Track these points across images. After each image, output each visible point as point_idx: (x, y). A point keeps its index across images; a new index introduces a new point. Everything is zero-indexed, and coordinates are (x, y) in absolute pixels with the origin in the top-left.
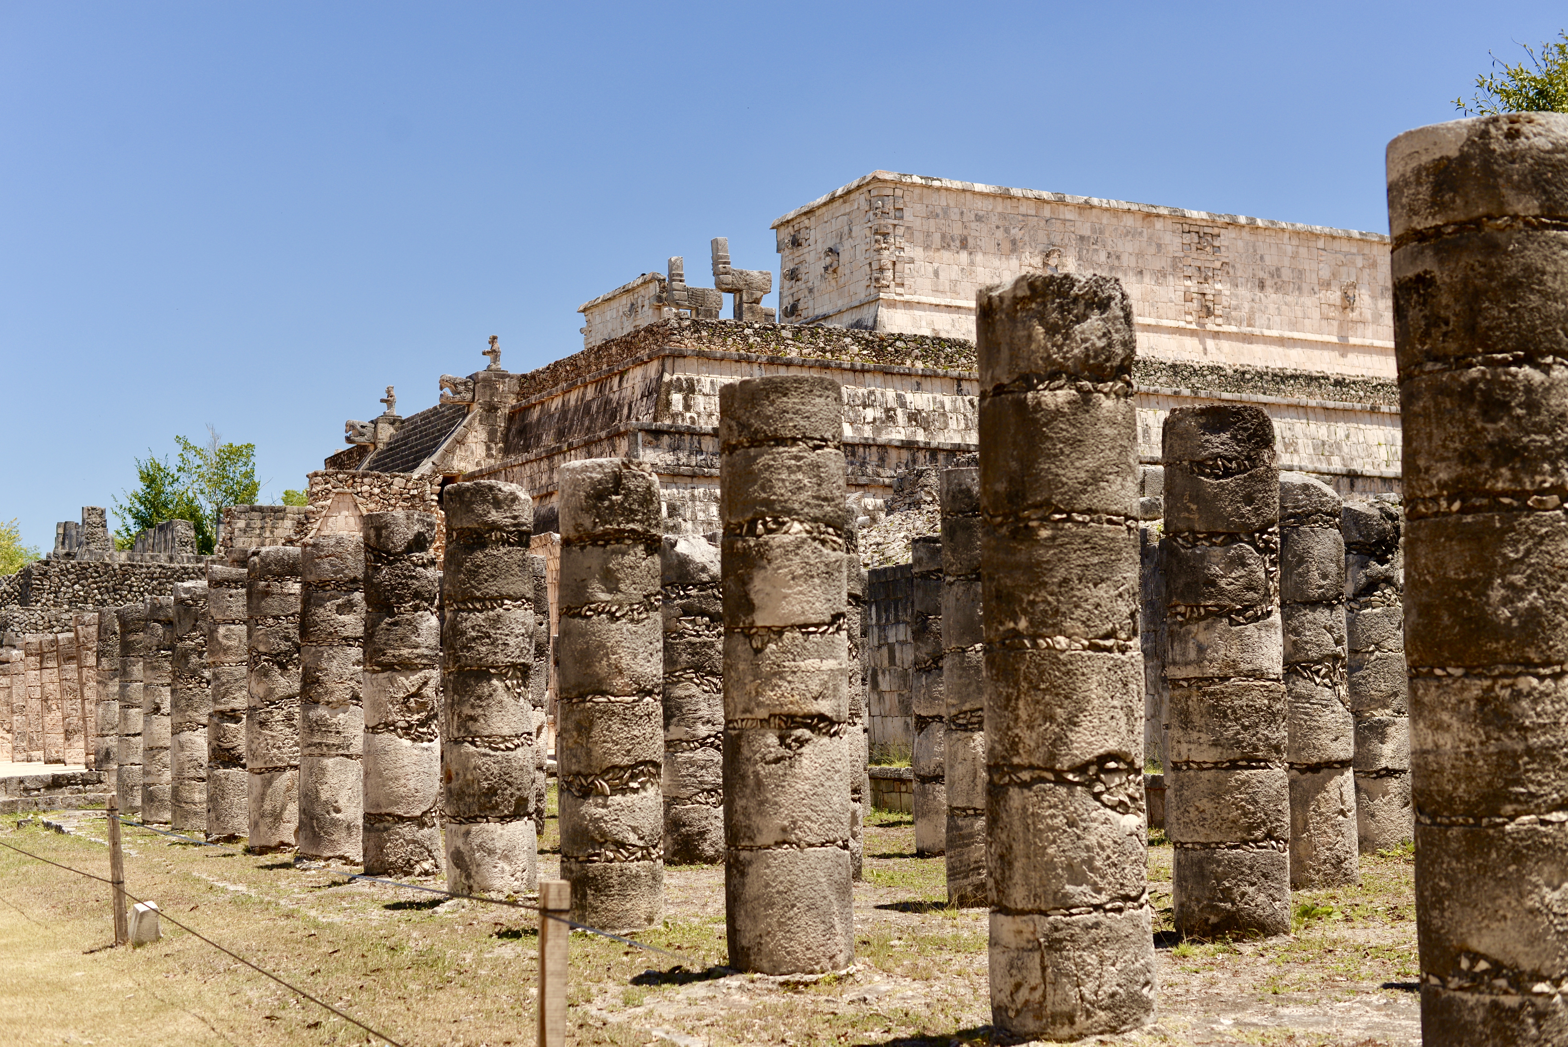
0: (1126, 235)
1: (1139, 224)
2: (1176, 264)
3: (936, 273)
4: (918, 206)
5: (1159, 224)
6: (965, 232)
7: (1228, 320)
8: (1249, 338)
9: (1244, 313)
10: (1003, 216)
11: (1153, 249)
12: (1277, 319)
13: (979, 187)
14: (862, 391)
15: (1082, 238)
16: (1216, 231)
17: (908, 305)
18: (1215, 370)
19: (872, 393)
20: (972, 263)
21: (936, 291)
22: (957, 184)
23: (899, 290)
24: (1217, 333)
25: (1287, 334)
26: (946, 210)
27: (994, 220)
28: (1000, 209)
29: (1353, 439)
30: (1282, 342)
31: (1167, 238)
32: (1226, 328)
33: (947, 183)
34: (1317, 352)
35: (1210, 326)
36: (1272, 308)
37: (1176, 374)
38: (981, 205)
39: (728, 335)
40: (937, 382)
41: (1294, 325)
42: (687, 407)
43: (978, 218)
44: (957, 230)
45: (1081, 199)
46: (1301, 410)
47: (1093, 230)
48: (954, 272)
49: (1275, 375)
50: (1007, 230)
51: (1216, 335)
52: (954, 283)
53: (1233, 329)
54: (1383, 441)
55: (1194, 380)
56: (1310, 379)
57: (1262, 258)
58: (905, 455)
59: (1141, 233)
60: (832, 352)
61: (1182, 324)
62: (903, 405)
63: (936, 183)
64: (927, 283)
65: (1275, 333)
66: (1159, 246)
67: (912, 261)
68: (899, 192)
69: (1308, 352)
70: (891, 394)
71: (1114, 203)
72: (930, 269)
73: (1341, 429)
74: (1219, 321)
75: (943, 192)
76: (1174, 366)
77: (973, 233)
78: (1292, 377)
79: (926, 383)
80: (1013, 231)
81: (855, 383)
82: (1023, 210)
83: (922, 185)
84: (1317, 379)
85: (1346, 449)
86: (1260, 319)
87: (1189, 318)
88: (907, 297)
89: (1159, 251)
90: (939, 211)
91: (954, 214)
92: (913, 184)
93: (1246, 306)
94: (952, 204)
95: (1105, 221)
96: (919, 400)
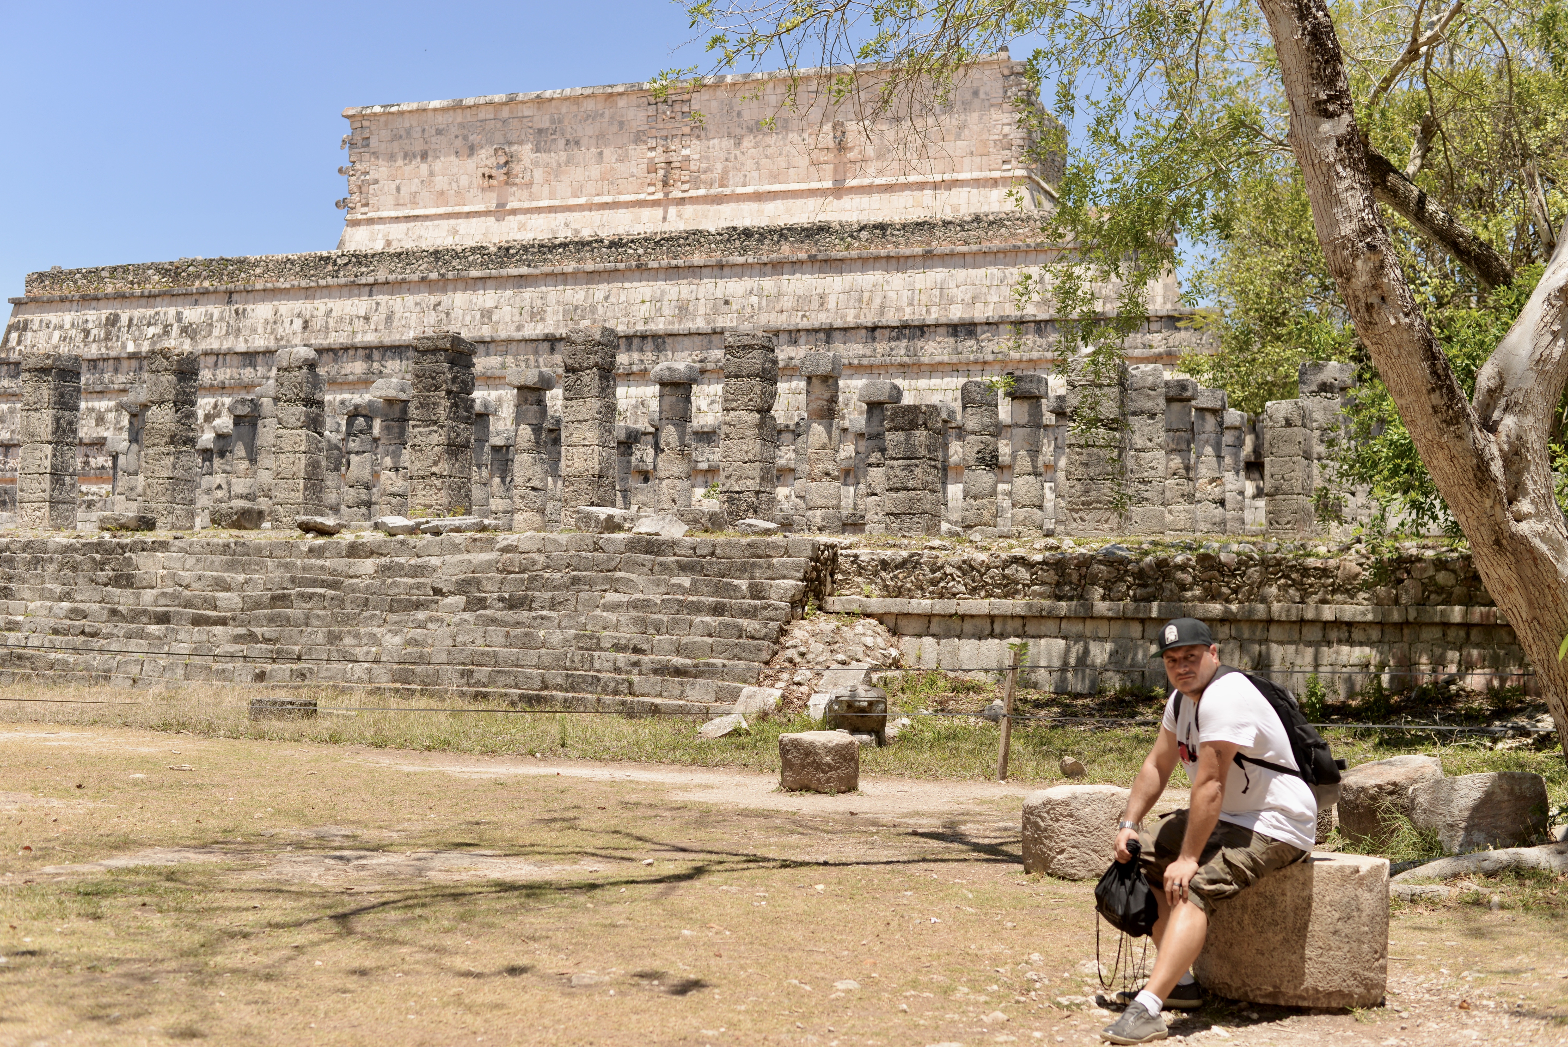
0: (587, 119)
1: (600, 106)
2: (639, 138)
3: (398, 189)
4: (383, 133)
5: (622, 103)
6: (426, 147)
7: (696, 183)
8: (718, 200)
9: (716, 175)
10: (462, 126)
11: (615, 128)
12: (755, 174)
13: (435, 104)
14: (151, 312)
15: (540, 131)
16: (686, 97)
17: (370, 221)
18: (480, 250)
19: (157, 313)
20: (431, 174)
21: (397, 205)
22: (414, 106)
23: (365, 209)
24: (683, 199)
25: (767, 188)
26: (408, 132)
27: (454, 130)
28: (459, 119)
29: (613, 300)
30: (758, 197)
31: (631, 114)
32: (693, 193)
33: (404, 107)
34: (800, 202)
35: (676, 194)
36: (749, 164)
37: (437, 259)
38: (441, 120)
39: (63, 281)
40: (212, 297)
41: (774, 177)
42: (19, 343)
43: (439, 132)
44: (419, 146)
45: (533, 94)
46: (560, 278)
47: (553, 121)
48: (415, 185)
49: (542, 246)
50: (465, 138)
51: (681, 201)
52: (414, 195)
53: (701, 192)
54: (648, 298)
55: (455, 263)
56: (582, 244)
57: (739, 114)
58: (134, 363)
59: (602, 115)
60: (139, 284)
61: (642, 196)
62: (179, 320)
63: (394, 109)
64: (390, 200)
65: (750, 189)
66: (621, 124)
67: (376, 182)
68: (366, 123)
69: (789, 202)
70: (172, 311)
71: (568, 92)
72: (393, 186)
73: (600, 291)
74: (686, 187)
75: (407, 115)
76: (436, 252)
77: (433, 147)
78: (561, 245)
79: (203, 299)
80: (471, 138)
81: (146, 307)
82: (482, 116)
83: (384, 113)
84: (589, 243)
85: (600, 310)
86: (734, 178)
87: (652, 189)
88: (370, 215)
89: (621, 128)
90: (403, 133)
91: (416, 133)
92: (375, 114)
93: (719, 167)
94: (414, 124)
95: (564, 110)
96: (193, 314)
